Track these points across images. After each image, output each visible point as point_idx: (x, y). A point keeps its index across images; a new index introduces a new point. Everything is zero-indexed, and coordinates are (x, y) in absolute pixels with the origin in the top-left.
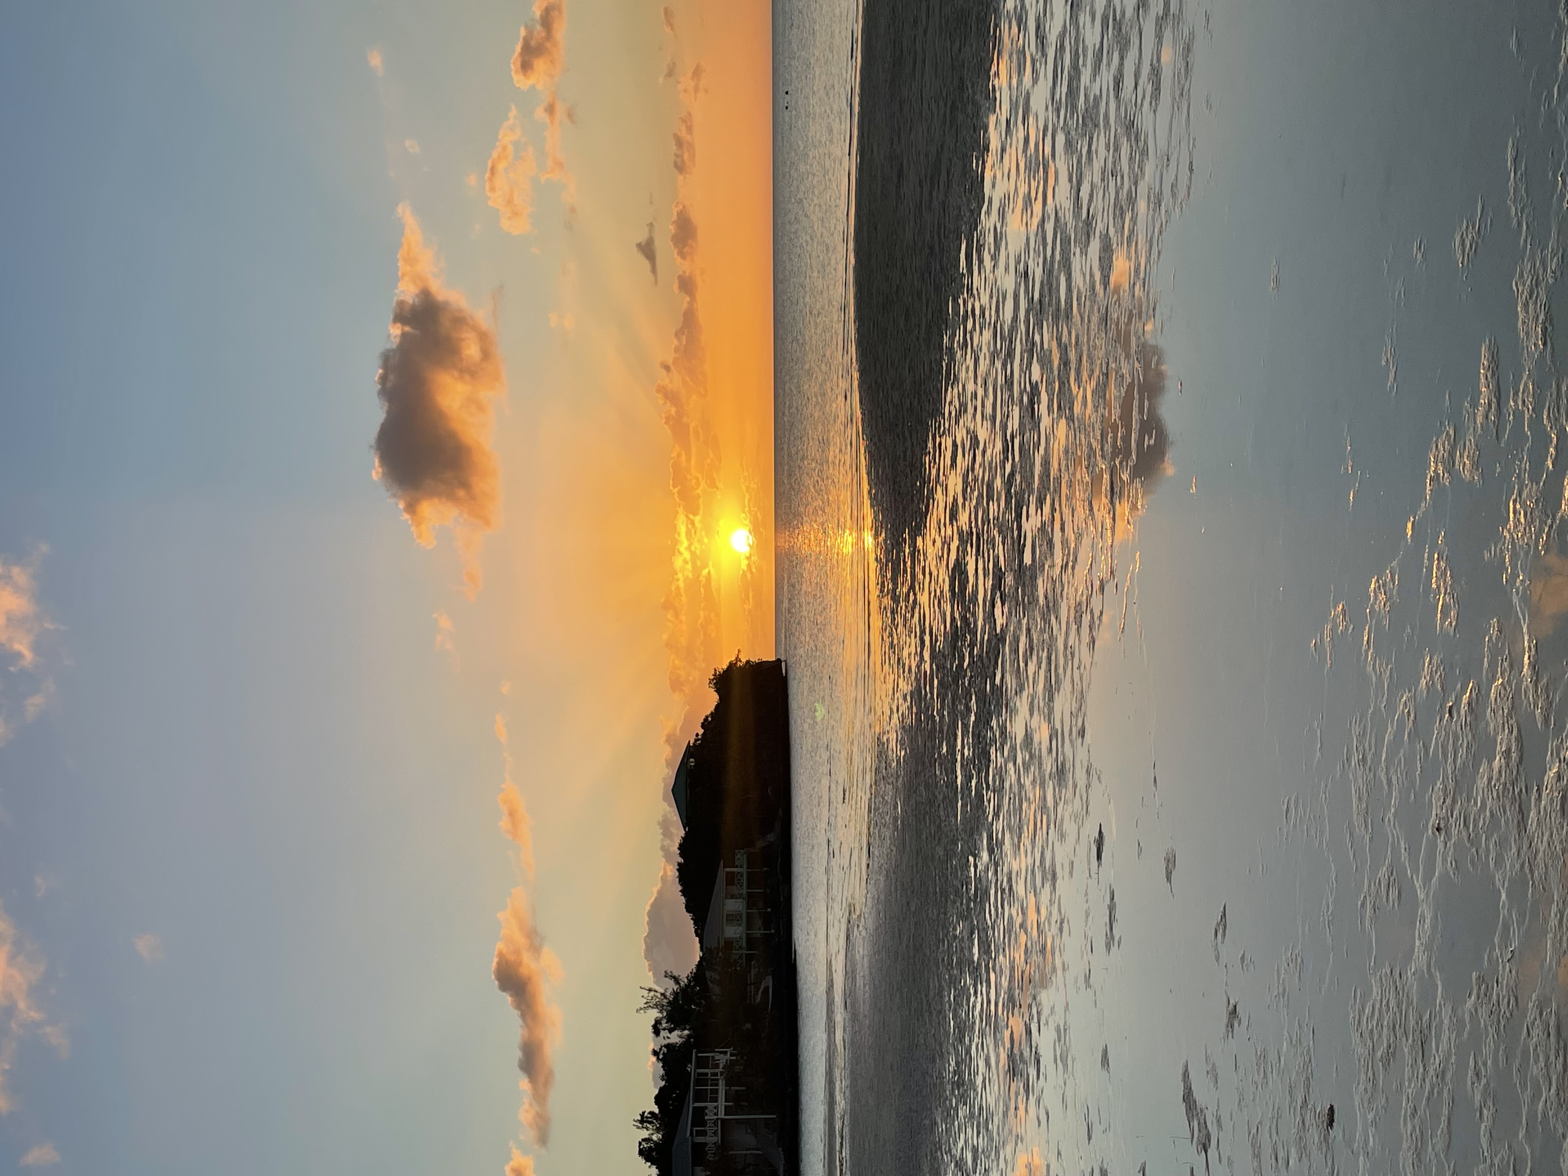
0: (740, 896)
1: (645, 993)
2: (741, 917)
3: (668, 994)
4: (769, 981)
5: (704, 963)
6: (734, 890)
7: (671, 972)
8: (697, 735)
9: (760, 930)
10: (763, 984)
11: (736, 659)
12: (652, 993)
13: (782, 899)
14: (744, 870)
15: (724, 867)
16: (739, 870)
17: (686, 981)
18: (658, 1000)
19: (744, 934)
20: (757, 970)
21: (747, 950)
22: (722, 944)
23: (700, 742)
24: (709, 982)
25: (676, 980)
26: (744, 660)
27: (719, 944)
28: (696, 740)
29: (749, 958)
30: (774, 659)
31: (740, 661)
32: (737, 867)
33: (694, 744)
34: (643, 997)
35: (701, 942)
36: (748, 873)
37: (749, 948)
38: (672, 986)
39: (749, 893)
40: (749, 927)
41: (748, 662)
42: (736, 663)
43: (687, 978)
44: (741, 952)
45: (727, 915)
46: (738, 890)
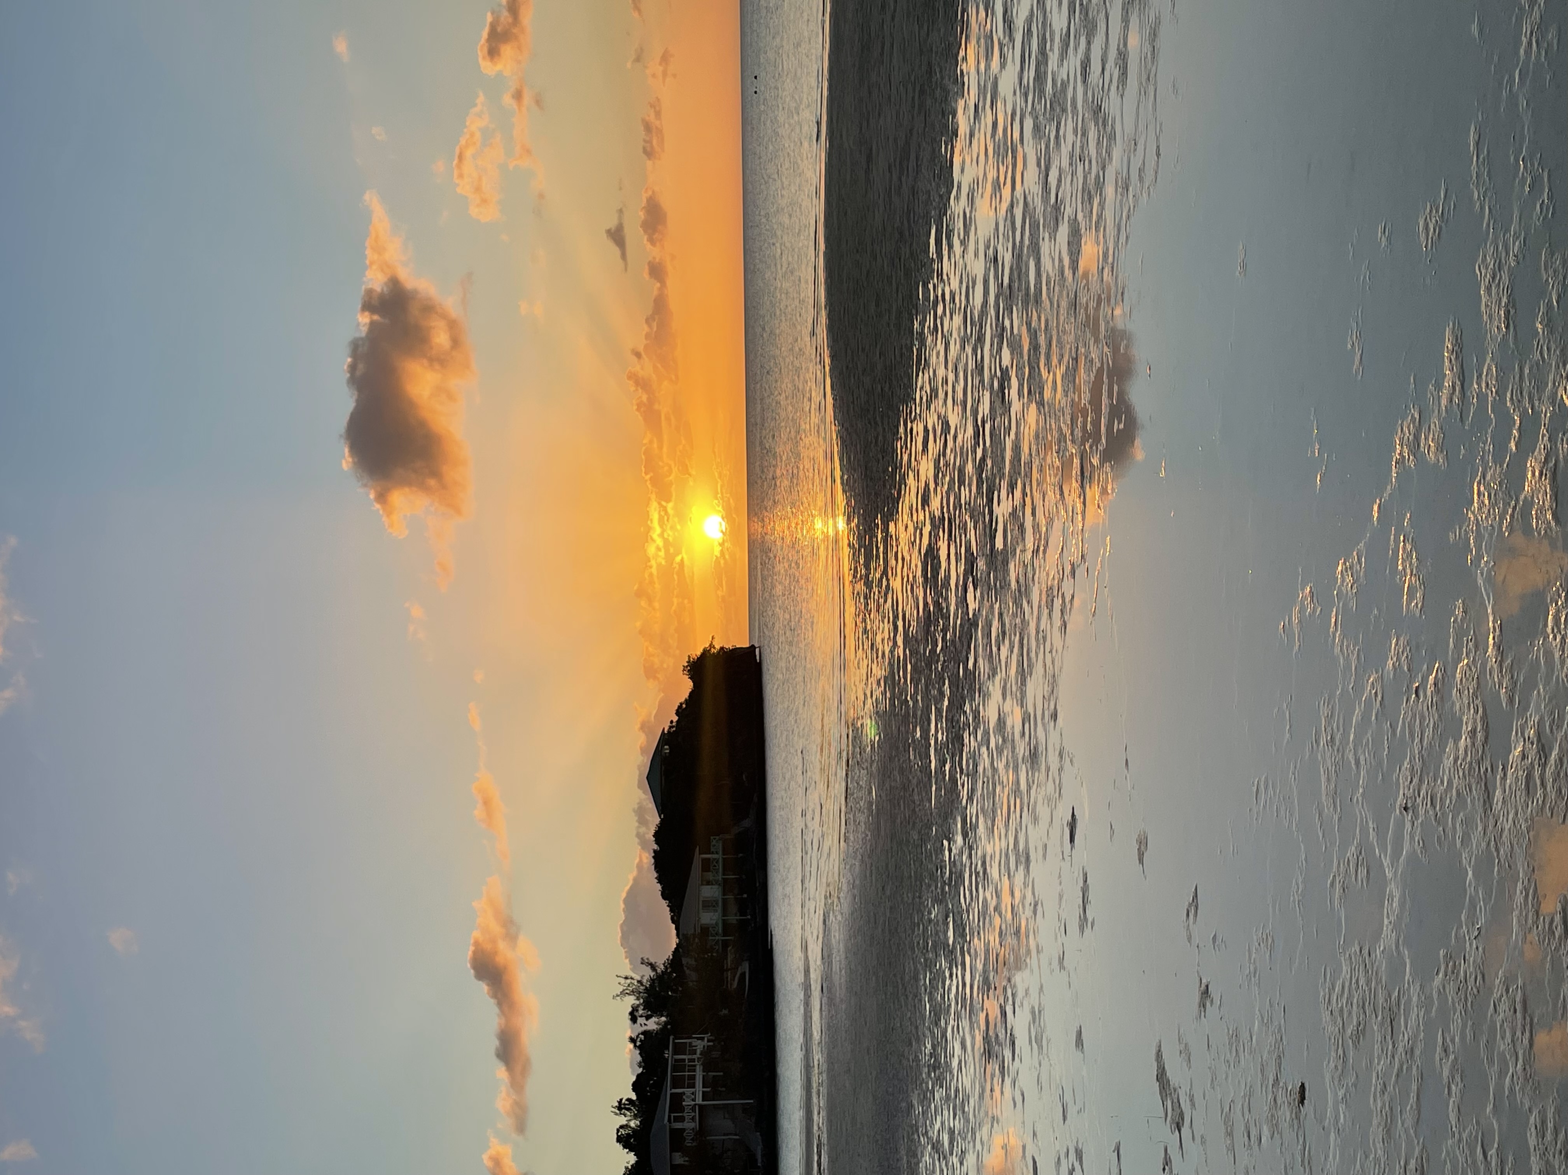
0: (716, 882)
1: (622, 981)
2: (717, 904)
3: (645, 981)
4: (745, 967)
5: (681, 950)
6: (710, 876)
7: (648, 959)
8: (672, 722)
9: (736, 916)
10: (739, 969)
11: (710, 645)
12: (629, 981)
13: (758, 885)
14: (719, 856)
15: (700, 853)
16: (715, 856)
17: (662, 967)
18: (634, 987)
19: (720, 920)
20: (733, 955)
21: (723, 936)
22: (698, 930)
23: (674, 729)
24: (685, 968)
25: (653, 967)
26: (718, 647)
27: (695, 931)
28: (671, 727)
29: (725, 944)
30: (748, 646)
31: (714, 648)
32: (713, 853)
33: (669, 732)
34: (619, 983)
35: (677, 929)
36: (724, 859)
37: (725, 934)
38: (648, 973)
39: (724, 880)
40: (725, 912)
41: (722, 648)
42: (710, 649)
43: (664, 964)
44: (717, 938)
45: (703, 901)
46: (714, 876)
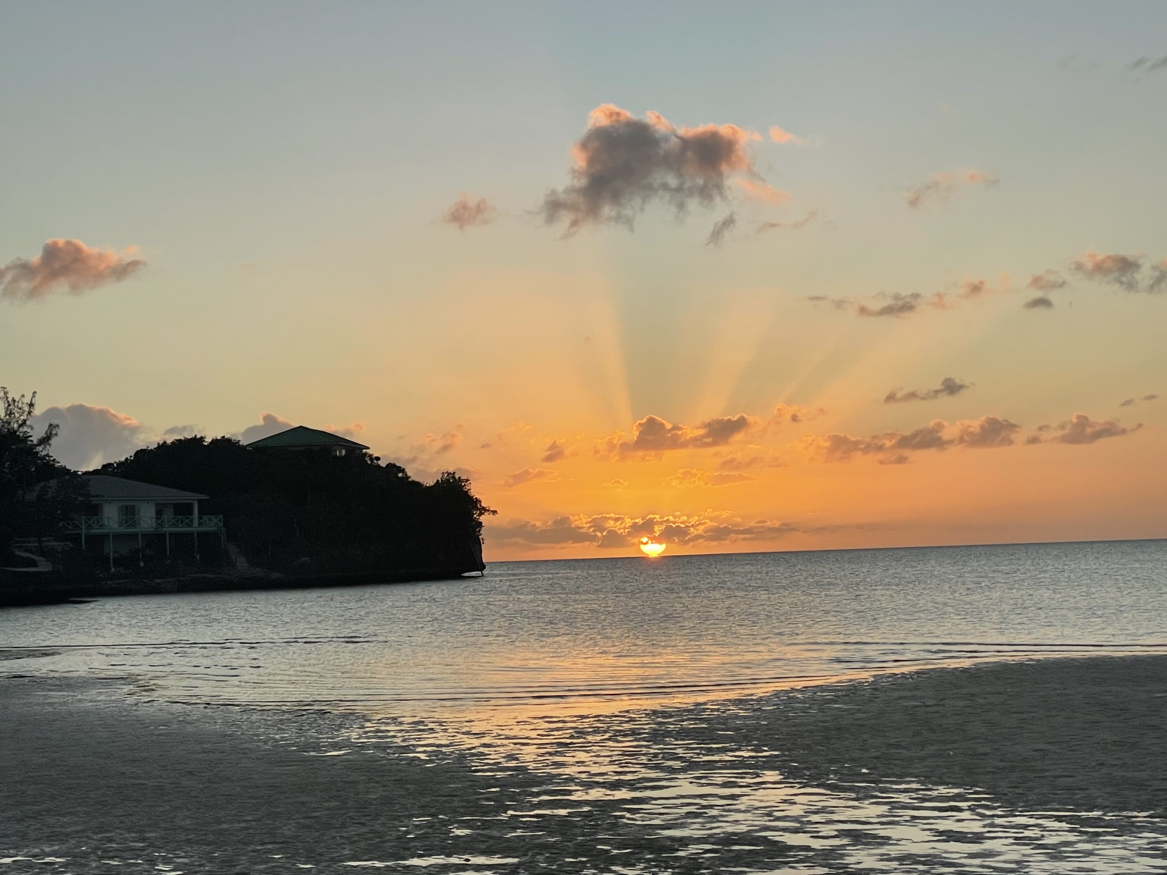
0: (160, 525)
1: (27, 400)
2: (131, 525)
3: (25, 429)
4: (44, 567)
5: (67, 477)
6: (168, 515)
7: (56, 435)
8: (378, 459)
9: (114, 552)
10: (41, 559)
11: (484, 509)
12: (26, 409)
13: (157, 581)
14: (195, 528)
15: (200, 501)
16: (196, 522)
17: (44, 453)
18: (17, 415)
19: (108, 531)
20: (60, 549)
21: (85, 536)
22: (95, 501)
23: (369, 462)
24: (42, 484)
25: (45, 440)
26: (482, 519)
27: (94, 496)
28: (370, 456)
29: (76, 539)
30: (484, 561)
31: (481, 514)
32: (200, 518)
33: (366, 454)
34: (23, 396)
35: (96, 472)
36: (190, 534)
37: (89, 538)
38: (36, 435)
39: (164, 535)
40: (119, 537)
41: (480, 524)
42: (478, 509)
43: (48, 455)
44: (83, 527)
45: (134, 506)
46: (169, 521)
